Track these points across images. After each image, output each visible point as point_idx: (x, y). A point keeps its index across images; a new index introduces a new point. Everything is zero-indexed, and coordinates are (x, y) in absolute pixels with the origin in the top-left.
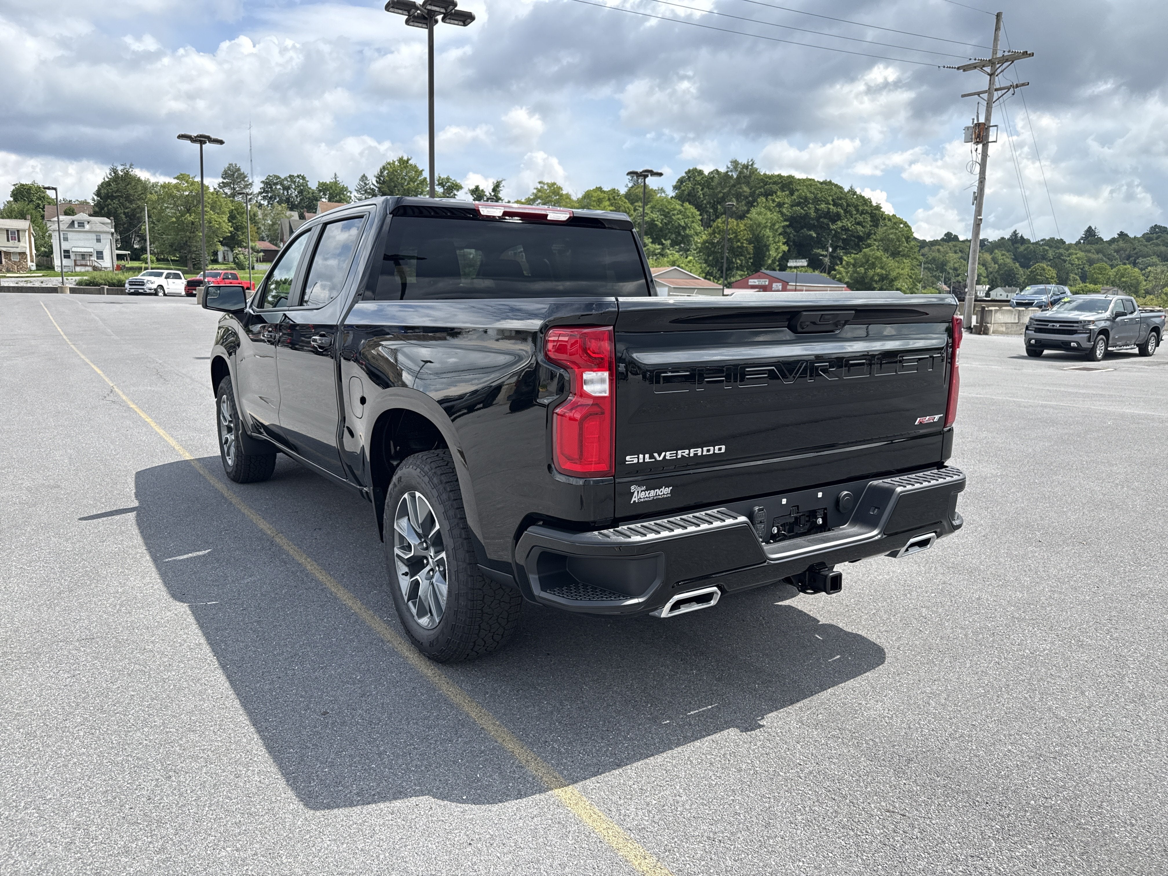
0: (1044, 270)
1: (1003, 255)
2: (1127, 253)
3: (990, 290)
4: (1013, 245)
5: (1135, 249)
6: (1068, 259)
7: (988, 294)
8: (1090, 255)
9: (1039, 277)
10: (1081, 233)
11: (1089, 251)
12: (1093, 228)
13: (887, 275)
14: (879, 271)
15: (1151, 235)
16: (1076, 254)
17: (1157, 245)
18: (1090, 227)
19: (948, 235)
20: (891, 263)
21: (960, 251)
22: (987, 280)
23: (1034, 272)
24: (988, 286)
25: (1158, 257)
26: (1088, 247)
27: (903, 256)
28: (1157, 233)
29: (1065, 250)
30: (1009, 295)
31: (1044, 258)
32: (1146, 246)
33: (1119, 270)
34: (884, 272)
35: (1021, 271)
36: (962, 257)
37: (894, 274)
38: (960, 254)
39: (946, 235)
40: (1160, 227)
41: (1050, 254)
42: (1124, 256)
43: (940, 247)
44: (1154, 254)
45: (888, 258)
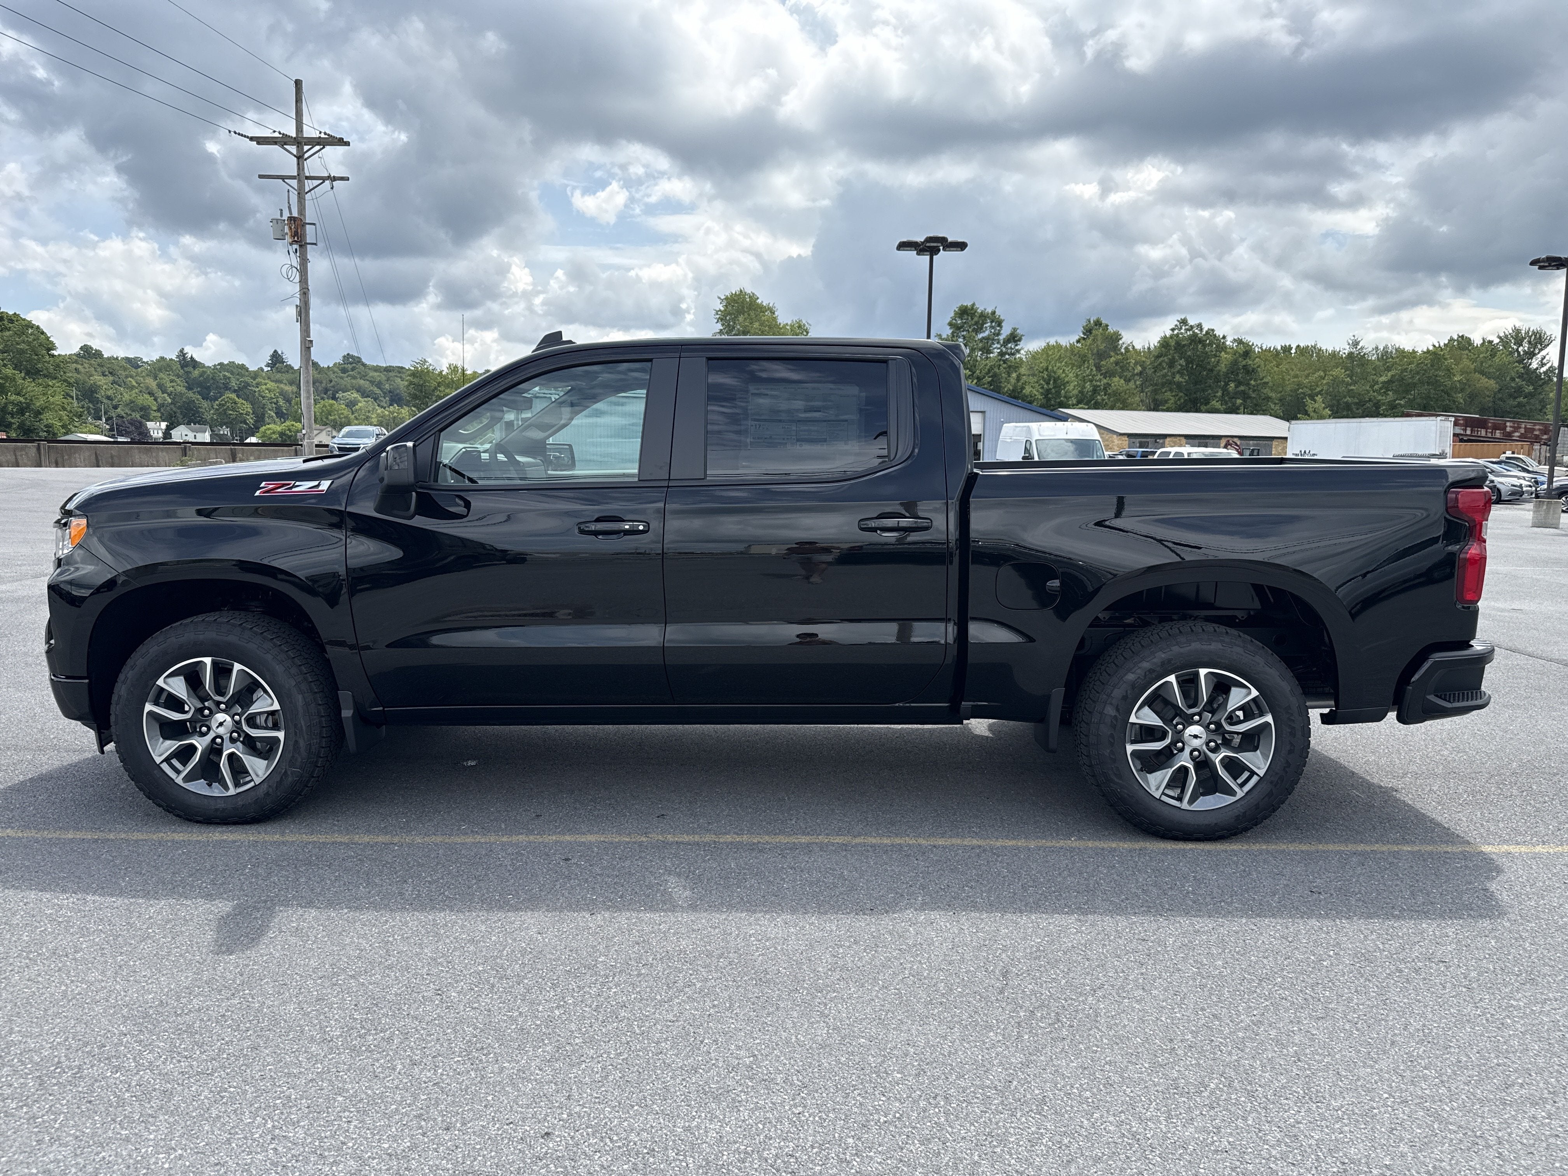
0: (235, 403)
1: (172, 381)
2: (323, 385)
3: (169, 428)
4: (182, 367)
5: (331, 381)
6: (257, 390)
7: (167, 434)
8: (282, 386)
9: (231, 412)
10: (267, 359)
11: (280, 382)
12: (280, 352)
13: (28, 405)
14: (13, 397)
15: (346, 366)
16: (266, 384)
17: (354, 378)
18: (275, 351)
19: (86, 349)
20: (31, 387)
21: (111, 373)
22: (159, 414)
23: (224, 405)
24: (164, 425)
25: (358, 391)
26: (278, 376)
27: (45, 376)
28: (351, 363)
29: (251, 378)
30: (198, 435)
31: (227, 387)
32: (342, 378)
33: (324, 406)
34: (22, 399)
35: (205, 404)
36: (113, 383)
37: (39, 403)
38: (111, 378)
39: (81, 348)
40: (353, 357)
41: (234, 384)
42: (320, 388)
43: (79, 366)
44: (353, 388)
45: (24, 379)
